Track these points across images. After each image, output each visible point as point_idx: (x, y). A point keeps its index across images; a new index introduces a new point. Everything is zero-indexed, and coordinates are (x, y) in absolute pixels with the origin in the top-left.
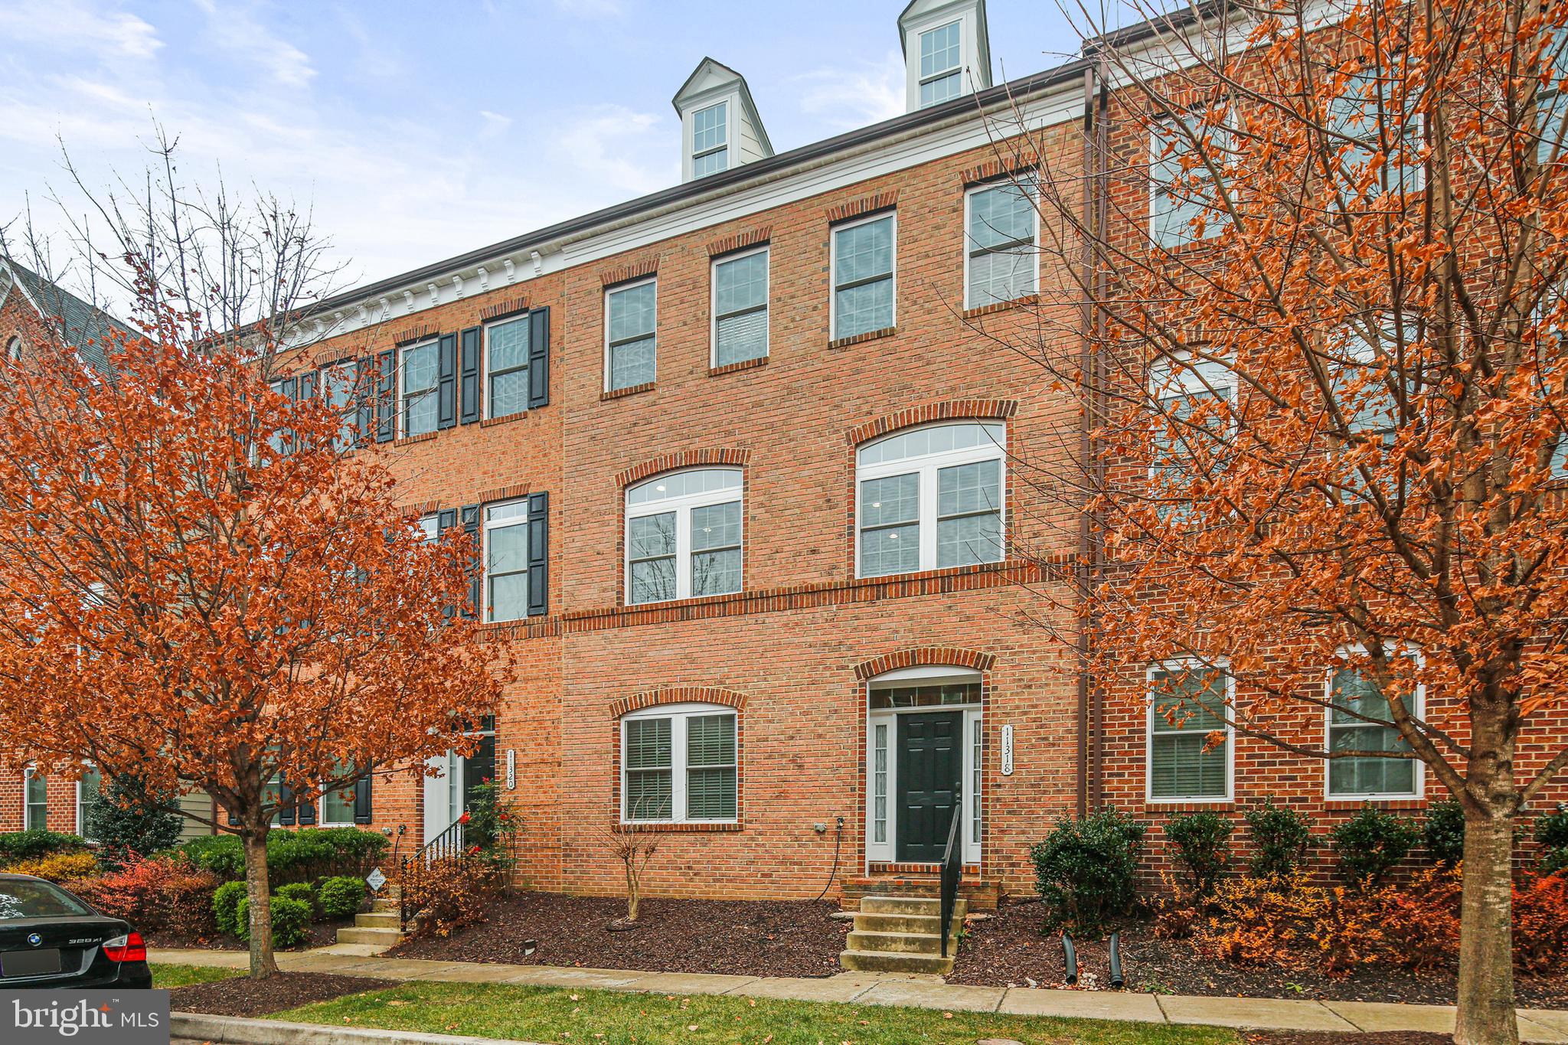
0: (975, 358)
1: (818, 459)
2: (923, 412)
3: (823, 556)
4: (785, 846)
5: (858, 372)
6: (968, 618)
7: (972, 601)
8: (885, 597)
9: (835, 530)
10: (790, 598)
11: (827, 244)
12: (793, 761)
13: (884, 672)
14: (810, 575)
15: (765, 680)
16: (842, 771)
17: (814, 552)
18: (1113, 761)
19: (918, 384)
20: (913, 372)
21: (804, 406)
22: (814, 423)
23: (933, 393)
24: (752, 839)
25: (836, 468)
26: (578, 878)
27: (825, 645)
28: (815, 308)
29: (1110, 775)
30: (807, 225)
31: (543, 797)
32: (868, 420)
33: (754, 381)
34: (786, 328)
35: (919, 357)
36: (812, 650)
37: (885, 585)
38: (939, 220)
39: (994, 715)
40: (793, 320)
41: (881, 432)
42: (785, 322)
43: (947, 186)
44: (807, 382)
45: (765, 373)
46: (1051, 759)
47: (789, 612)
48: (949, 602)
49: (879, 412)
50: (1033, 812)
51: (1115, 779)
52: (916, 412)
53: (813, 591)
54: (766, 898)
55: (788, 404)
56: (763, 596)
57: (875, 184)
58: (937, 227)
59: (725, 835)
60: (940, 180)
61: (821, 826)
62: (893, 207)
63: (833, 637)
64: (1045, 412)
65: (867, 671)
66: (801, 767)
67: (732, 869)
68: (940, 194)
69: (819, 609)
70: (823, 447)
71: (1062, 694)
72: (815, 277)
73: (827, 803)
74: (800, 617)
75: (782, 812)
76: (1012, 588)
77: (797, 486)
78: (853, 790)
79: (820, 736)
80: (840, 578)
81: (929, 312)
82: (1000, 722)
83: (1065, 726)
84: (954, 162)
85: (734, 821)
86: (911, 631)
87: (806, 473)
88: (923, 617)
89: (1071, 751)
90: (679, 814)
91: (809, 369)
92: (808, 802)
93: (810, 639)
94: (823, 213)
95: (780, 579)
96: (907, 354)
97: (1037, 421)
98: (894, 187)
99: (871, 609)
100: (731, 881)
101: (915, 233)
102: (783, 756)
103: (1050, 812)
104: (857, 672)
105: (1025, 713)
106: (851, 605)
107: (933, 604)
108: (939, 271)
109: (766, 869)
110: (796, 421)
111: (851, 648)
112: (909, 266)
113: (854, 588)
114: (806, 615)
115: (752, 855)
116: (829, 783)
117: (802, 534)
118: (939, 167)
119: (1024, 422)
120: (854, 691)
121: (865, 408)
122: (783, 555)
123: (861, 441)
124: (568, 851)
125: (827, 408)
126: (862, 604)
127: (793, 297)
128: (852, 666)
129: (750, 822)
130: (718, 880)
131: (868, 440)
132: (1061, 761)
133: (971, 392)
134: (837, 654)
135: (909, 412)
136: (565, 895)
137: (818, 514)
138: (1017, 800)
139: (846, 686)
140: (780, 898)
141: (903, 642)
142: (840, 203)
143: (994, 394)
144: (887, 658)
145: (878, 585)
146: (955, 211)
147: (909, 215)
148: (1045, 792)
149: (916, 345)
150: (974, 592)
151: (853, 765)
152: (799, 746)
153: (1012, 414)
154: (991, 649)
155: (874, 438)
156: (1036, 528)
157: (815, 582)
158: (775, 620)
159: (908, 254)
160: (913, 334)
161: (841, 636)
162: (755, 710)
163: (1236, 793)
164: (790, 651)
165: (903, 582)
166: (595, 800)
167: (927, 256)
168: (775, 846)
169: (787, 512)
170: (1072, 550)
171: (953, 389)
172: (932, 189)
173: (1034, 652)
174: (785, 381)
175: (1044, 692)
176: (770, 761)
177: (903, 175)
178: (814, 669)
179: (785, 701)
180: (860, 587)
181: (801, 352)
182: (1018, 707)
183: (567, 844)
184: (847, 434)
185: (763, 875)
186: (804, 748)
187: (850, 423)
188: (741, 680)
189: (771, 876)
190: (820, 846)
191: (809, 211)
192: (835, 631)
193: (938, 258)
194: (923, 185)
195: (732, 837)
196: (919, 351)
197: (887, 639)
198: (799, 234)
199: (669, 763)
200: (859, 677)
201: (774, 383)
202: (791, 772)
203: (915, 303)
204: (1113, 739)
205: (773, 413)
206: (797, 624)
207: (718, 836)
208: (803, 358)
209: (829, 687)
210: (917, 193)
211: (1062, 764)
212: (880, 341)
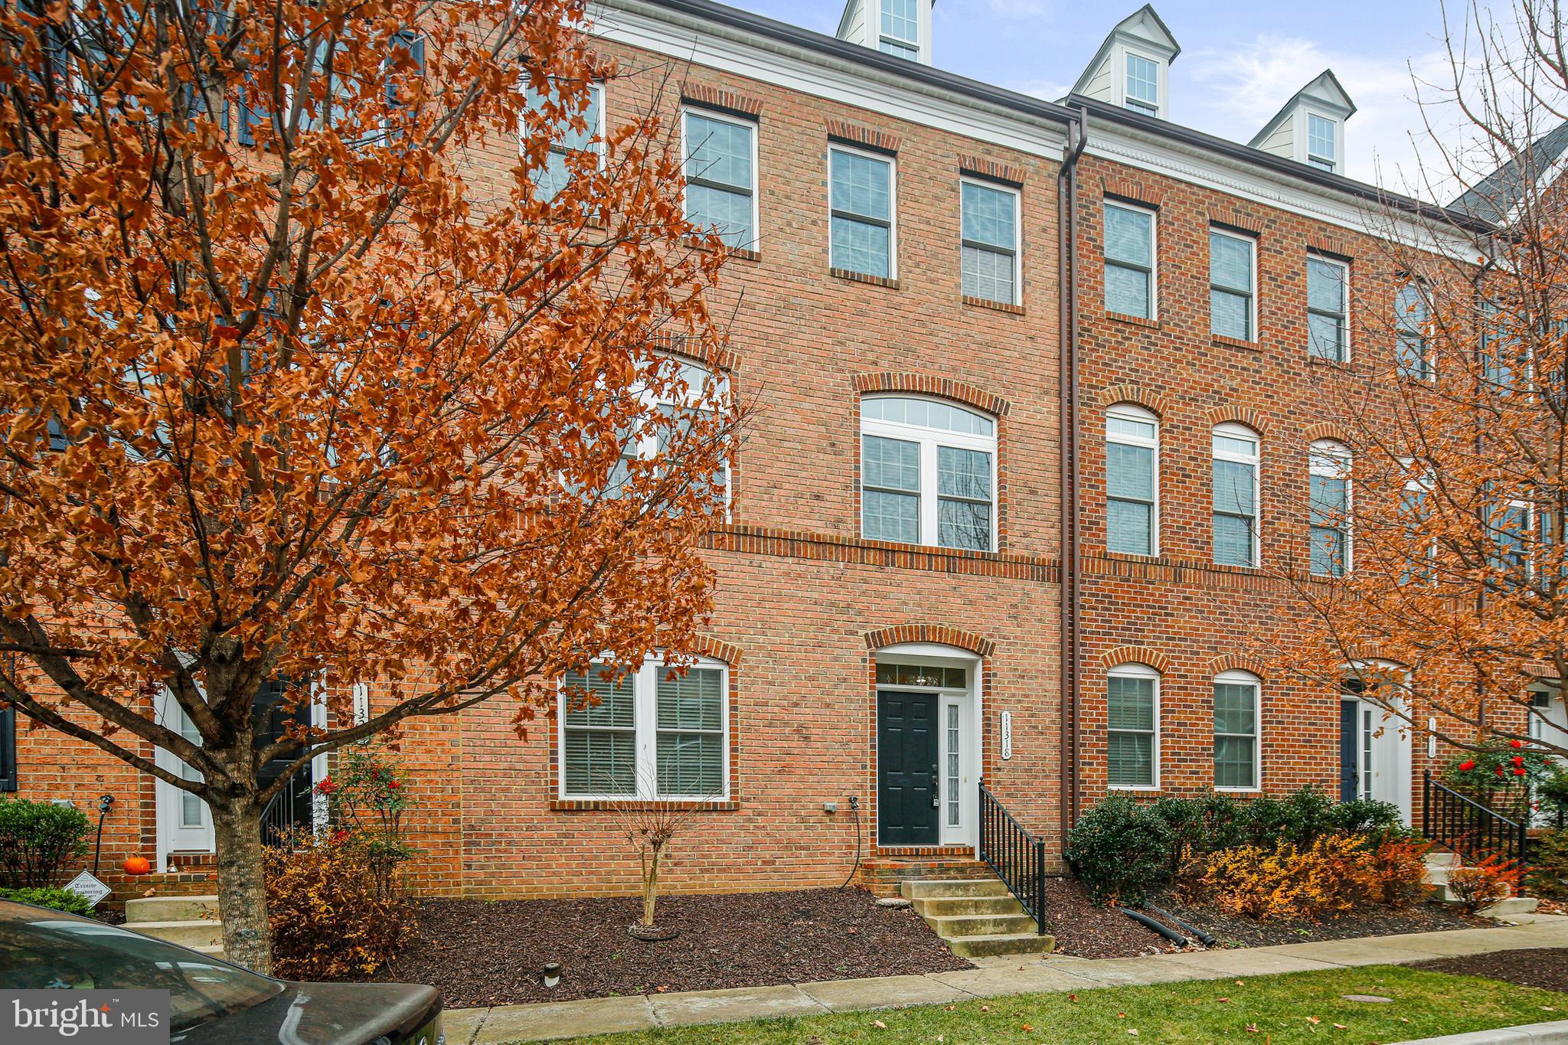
0: (974, 346)
1: (820, 394)
2: (927, 382)
3: (828, 504)
4: (789, 828)
5: (862, 314)
6: (971, 603)
7: (976, 585)
8: (893, 565)
9: (841, 479)
10: (793, 544)
11: (825, 156)
12: (798, 731)
13: (894, 644)
14: (814, 523)
15: (764, 634)
16: (853, 746)
17: (818, 497)
18: (1085, 751)
19: (922, 350)
20: (918, 337)
21: (804, 329)
22: (815, 352)
23: (936, 367)
24: (750, 820)
25: (840, 411)
26: (493, 875)
27: (832, 604)
28: (814, 223)
29: (1084, 764)
30: (804, 123)
31: (425, 759)
32: (874, 371)
33: (743, 276)
34: (781, 230)
35: (923, 324)
36: (819, 608)
37: (893, 551)
38: (938, 191)
39: (995, 700)
40: (789, 224)
41: (884, 389)
42: (779, 221)
43: (946, 161)
44: (807, 302)
45: (756, 271)
46: (1040, 746)
47: (790, 560)
48: (954, 582)
49: (884, 367)
50: (1026, 795)
51: (1087, 767)
52: (921, 379)
53: (818, 542)
54: (769, 889)
55: (785, 318)
56: (760, 535)
57: (877, 120)
58: (936, 198)
59: (714, 815)
60: (939, 152)
61: (829, 805)
62: (893, 154)
63: (841, 597)
64: (1031, 421)
65: (877, 640)
66: (807, 738)
67: (725, 856)
68: (939, 165)
69: (825, 563)
70: (827, 383)
71: (1048, 687)
72: (814, 187)
73: (836, 781)
74: (803, 568)
75: (786, 789)
76: (1007, 581)
77: (798, 418)
78: (864, 767)
79: (828, 706)
80: (846, 534)
81: (932, 281)
82: (999, 708)
83: (1050, 718)
84: (951, 140)
85: (726, 798)
86: (920, 605)
87: (806, 406)
88: (930, 593)
89: (1055, 740)
90: (647, 789)
91: (808, 288)
92: (816, 778)
93: (815, 595)
94: (821, 120)
95: (779, 519)
96: (911, 315)
97: (1026, 427)
98: (897, 134)
99: (880, 575)
100: (724, 871)
101: (917, 193)
102: (786, 724)
103: (1040, 795)
104: (867, 640)
105: (1020, 702)
106: (859, 566)
107: (938, 582)
108: (939, 243)
109: (768, 856)
110: (795, 342)
111: (860, 613)
112: (911, 225)
113: (862, 548)
114: (809, 567)
115: (750, 840)
116: (839, 759)
117: (804, 474)
118: (938, 138)
119: (1015, 426)
120: (864, 660)
121: (871, 357)
122: (782, 492)
123: (868, 390)
124: (474, 837)
125: (829, 341)
126: (871, 568)
127: (788, 197)
128: (861, 632)
129: (748, 800)
130: (707, 871)
131: (872, 392)
132: (1048, 749)
133: (971, 379)
134: (845, 617)
135: (914, 377)
136: (470, 901)
137: (821, 456)
138: (1014, 783)
139: (856, 655)
140: (785, 888)
141: (911, 615)
142: (841, 119)
143: (990, 388)
144: (897, 629)
145: (887, 551)
146: (953, 190)
147: (910, 171)
148: (1036, 777)
149: (920, 310)
150: (976, 578)
151: (864, 741)
152: (805, 714)
153: (1006, 413)
154: (991, 636)
155: (878, 391)
156: (1026, 528)
157: (821, 531)
158: (774, 565)
159: (911, 211)
160: (917, 297)
161: (849, 598)
162: (751, 668)
163: (1162, 784)
164: (791, 605)
165: (912, 553)
166: (520, 766)
167: (928, 223)
168: (778, 828)
169: (786, 444)
170: (1054, 556)
171: (955, 369)
172: (932, 157)
173: (1026, 645)
174: (781, 290)
175: (1034, 684)
176: (770, 730)
177: (904, 125)
178: (820, 629)
179: (788, 662)
180: (869, 548)
181: (799, 266)
182: (1014, 695)
183: (472, 827)
184: (853, 378)
185: (764, 863)
186: (810, 717)
187: (855, 366)
188: (733, 630)
189: (774, 863)
190: (829, 828)
191: (805, 109)
192: (842, 591)
193: (939, 231)
194: (923, 147)
195: (725, 818)
196: (923, 318)
197: (896, 610)
198: (795, 128)
199: (632, 723)
200: (869, 646)
201: (768, 288)
202: (796, 744)
203: (917, 266)
204: (1084, 732)
205: (767, 322)
206: (799, 576)
207: (706, 817)
208: (802, 273)
209: (837, 652)
210: (918, 153)
211: (1047, 751)
212: (884, 290)
